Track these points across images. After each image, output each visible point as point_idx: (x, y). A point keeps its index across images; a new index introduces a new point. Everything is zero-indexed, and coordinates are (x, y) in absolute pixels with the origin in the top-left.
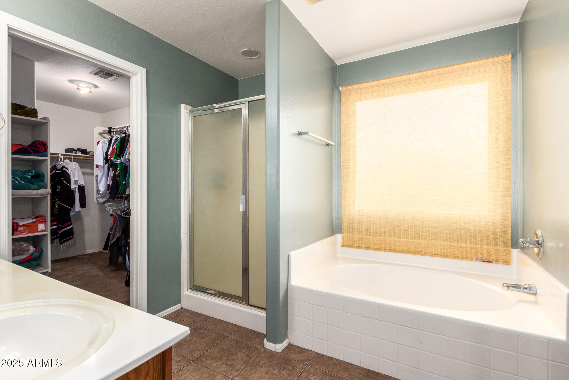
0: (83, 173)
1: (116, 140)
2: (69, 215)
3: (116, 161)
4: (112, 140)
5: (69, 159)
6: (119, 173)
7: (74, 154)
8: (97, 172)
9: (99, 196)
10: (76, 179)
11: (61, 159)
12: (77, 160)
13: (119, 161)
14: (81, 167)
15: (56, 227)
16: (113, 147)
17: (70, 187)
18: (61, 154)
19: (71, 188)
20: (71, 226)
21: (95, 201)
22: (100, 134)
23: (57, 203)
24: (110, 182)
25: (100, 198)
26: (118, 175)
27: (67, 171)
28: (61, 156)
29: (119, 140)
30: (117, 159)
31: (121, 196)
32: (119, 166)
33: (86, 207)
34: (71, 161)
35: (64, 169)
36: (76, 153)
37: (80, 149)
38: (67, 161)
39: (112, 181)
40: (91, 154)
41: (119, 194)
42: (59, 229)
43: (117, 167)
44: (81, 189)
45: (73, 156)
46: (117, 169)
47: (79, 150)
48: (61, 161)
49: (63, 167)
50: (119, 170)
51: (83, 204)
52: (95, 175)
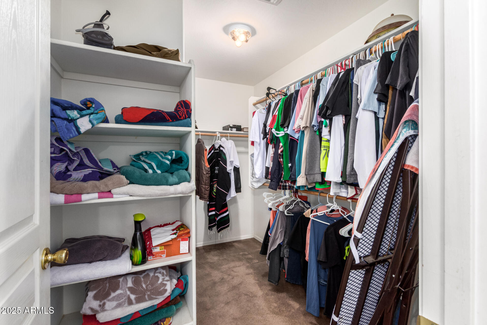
0: (238, 153)
1: (277, 104)
2: (225, 200)
3: (277, 134)
4: (271, 106)
5: (226, 137)
6: (282, 152)
7: (230, 131)
8: (251, 149)
9: (254, 180)
10: (232, 159)
11: (219, 137)
12: (232, 137)
13: (281, 134)
14: (236, 146)
15: (214, 213)
16: (274, 114)
17: (226, 168)
18: (219, 132)
19: (227, 170)
20: (227, 213)
21: (250, 185)
22: (255, 105)
23: (215, 186)
24: (269, 164)
25: (255, 182)
26: (281, 154)
27: (224, 150)
28: (219, 135)
29: (280, 103)
30: (279, 131)
31: (284, 184)
32: (281, 140)
33: (241, 192)
34: (227, 140)
35: (221, 148)
36: (232, 130)
37: (235, 125)
38: (224, 139)
39: (272, 163)
40: (245, 130)
41: (282, 182)
42: (216, 215)
43: (280, 142)
44: (237, 170)
45: (230, 133)
46: (279, 146)
47: (234, 127)
48: (218, 140)
49: (220, 146)
50: (282, 147)
51: (238, 189)
52: (250, 154)
